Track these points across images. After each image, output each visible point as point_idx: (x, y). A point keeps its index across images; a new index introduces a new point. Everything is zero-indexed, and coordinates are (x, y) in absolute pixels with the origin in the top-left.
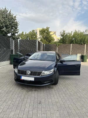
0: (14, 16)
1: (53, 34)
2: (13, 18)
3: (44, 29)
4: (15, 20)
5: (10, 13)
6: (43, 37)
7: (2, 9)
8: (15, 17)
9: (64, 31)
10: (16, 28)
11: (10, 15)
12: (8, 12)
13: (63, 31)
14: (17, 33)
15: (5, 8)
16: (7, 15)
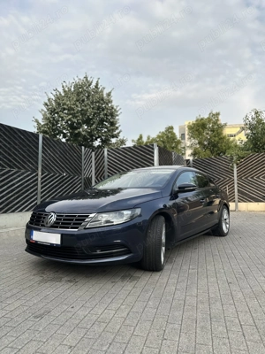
0: (105, 92)
1: (239, 132)
2: (102, 100)
3: (202, 119)
4: (110, 102)
5: (96, 87)
6: (199, 143)
7: (76, 79)
8: (109, 95)
9: (256, 113)
10: (112, 124)
11: (97, 92)
12: (93, 86)
13: (253, 114)
14: (116, 136)
15: (86, 78)
16: (89, 93)
